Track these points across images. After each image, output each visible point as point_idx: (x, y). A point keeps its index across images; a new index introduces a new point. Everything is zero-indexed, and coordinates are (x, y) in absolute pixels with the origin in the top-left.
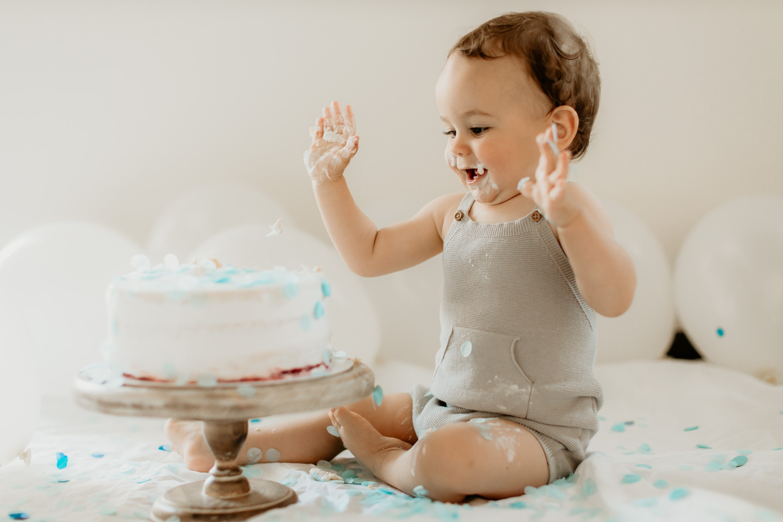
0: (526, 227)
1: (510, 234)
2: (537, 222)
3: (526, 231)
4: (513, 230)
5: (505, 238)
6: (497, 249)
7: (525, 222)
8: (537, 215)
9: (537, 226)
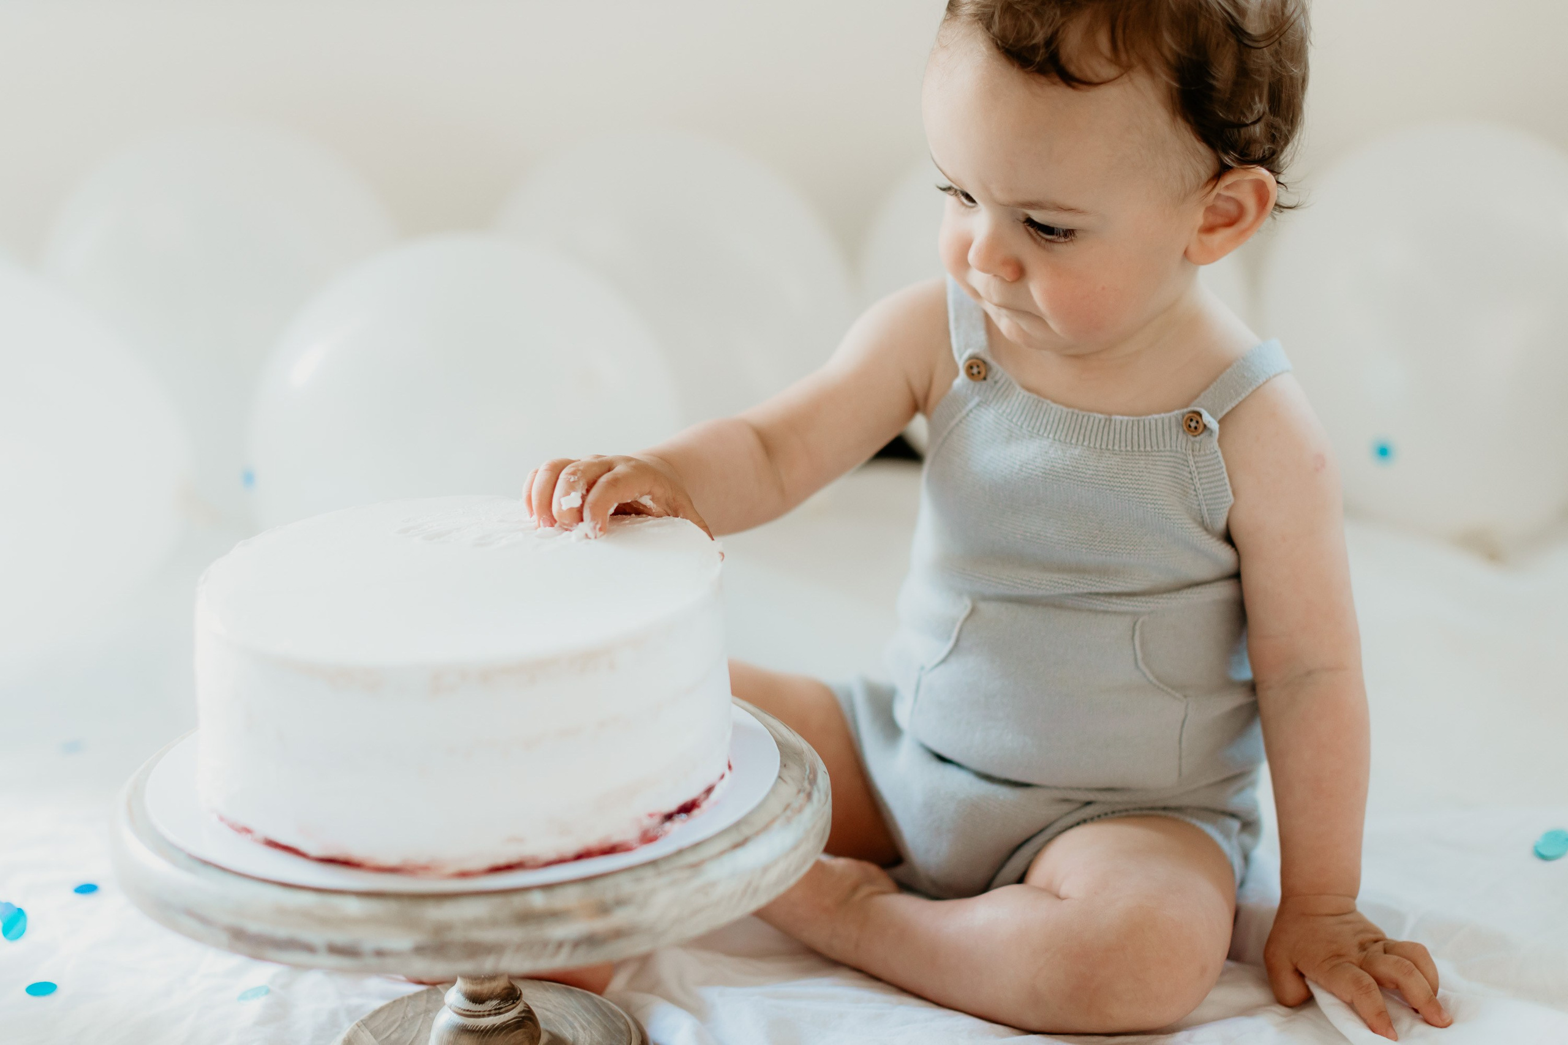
0: (1167, 437)
1: (1126, 446)
2: (1196, 436)
3: (1165, 446)
4: (1136, 437)
5: (1114, 452)
6: (1091, 472)
7: (1166, 427)
8: (1197, 422)
9: (1193, 443)
